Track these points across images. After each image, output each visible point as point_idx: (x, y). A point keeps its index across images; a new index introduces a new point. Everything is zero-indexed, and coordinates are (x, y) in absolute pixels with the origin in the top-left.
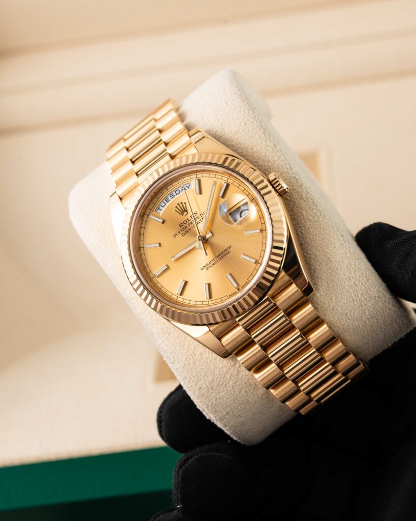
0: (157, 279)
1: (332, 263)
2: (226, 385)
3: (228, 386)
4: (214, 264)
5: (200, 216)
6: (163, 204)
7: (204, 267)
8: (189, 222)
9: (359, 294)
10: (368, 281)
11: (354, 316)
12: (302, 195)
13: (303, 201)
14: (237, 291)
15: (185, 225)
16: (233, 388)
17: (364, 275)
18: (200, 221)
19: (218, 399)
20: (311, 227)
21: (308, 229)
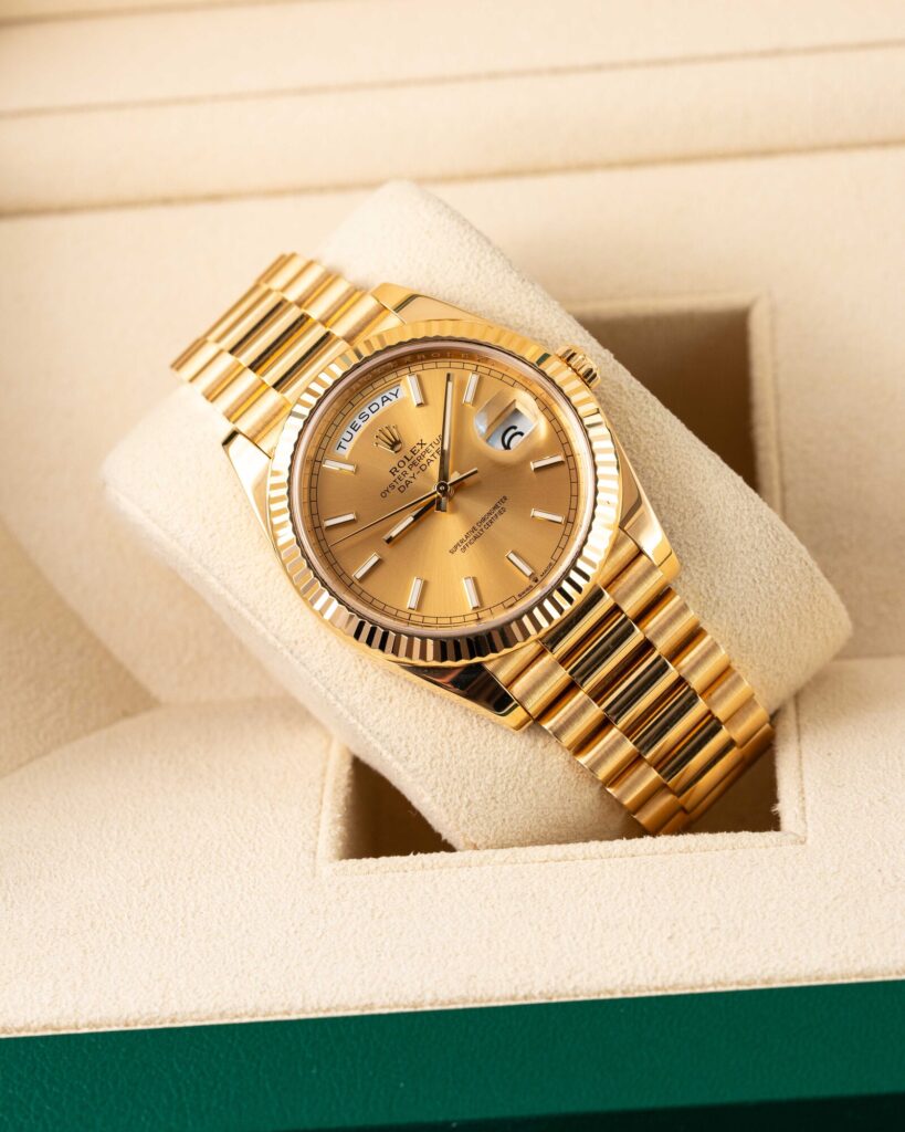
0: (362, 586)
1: (704, 511)
2: (520, 790)
3: (525, 790)
4: (476, 538)
5: (431, 448)
6: (348, 437)
7: (456, 547)
8: (410, 462)
9: (763, 567)
10: (777, 539)
11: (757, 616)
12: (620, 387)
13: (624, 398)
14: (534, 584)
15: (401, 470)
16: (536, 794)
17: (770, 528)
18: (433, 458)
19: (507, 821)
20: (649, 446)
21: (646, 450)
